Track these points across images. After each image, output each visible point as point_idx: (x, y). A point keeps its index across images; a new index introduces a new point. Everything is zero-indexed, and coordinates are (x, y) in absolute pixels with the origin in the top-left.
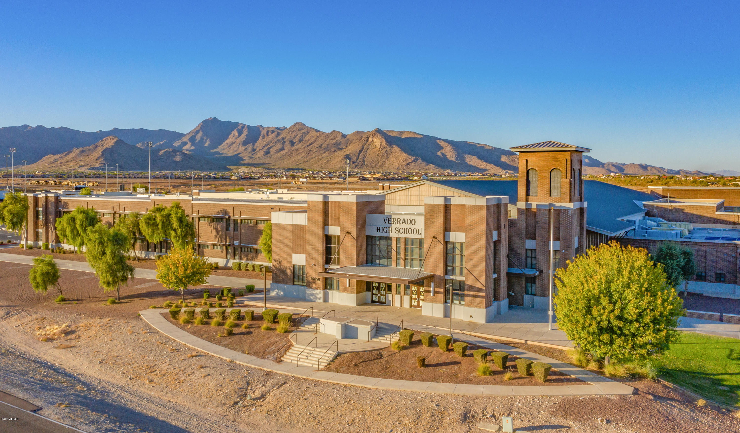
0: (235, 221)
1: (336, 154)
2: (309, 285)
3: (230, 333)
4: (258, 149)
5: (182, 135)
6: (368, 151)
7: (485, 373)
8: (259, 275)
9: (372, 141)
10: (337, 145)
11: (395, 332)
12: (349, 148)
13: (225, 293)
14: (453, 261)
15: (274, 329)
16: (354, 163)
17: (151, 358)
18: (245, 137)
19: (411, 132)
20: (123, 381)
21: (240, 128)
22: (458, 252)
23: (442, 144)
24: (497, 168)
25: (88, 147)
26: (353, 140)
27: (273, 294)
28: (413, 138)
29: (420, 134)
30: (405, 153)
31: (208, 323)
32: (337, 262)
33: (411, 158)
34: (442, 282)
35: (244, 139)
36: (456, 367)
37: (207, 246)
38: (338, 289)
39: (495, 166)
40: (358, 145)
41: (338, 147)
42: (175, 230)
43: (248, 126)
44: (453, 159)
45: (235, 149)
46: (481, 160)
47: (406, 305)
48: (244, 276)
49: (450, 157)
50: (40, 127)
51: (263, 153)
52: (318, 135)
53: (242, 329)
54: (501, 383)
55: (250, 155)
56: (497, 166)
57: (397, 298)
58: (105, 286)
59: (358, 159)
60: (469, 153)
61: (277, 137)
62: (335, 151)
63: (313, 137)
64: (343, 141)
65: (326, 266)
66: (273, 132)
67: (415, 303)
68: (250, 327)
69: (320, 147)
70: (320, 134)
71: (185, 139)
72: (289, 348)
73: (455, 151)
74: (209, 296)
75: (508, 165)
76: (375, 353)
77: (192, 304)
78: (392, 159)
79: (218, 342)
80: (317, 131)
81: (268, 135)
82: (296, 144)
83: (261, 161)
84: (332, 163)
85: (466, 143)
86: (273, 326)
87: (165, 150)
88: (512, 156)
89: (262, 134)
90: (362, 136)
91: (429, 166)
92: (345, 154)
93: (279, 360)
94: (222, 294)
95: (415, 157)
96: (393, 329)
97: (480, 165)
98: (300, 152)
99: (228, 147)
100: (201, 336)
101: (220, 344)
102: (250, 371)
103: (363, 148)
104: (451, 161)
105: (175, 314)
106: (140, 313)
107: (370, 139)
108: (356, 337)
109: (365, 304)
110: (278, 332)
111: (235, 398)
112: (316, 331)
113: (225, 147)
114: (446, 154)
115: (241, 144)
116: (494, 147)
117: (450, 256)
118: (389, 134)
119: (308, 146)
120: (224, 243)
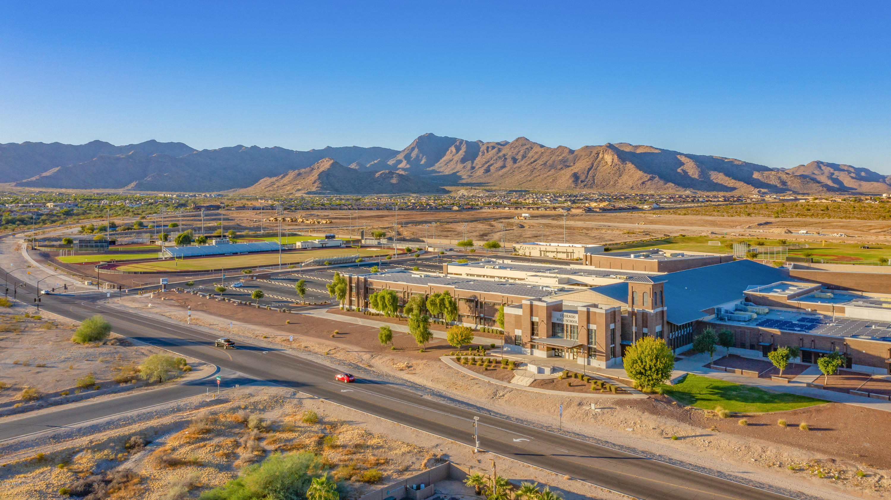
0: (481, 303)
1: (563, 172)
2: (524, 345)
3: (486, 369)
4: (477, 167)
5: (396, 153)
6: (599, 168)
7: (593, 389)
8: (496, 336)
9: (603, 158)
10: (564, 162)
11: (561, 371)
12: (577, 165)
13: (480, 348)
14: (592, 339)
15: (507, 368)
16: (582, 182)
17: (453, 379)
18: (464, 154)
19: (647, 146)
20: (444, 389)
21: (458, 144)
22: (594, 334)
23: (683, 159)
24: (749, 186)
25: (304, 170)
26: (582, 156)
27: (505, 349)
28: (649, 153)
29: (657, 149)
30: (640, 170)
31: (475, 364)
32: (537, 335)
33: (646, 176)
34: (587, 348)
35: (462, 156)
36: (583, 387)
37: (464, 316)
38: (538, 348)
39: (745, 184)
40: (588, 162)
41: (565, 164)
42: (447, 308)
43: (466, 141)
44: (696, 176)
45: (453, 167)
46: (729, 177)
47: (571, 358)
48: (488, 337)
49: (693, 174)
50: (255, 148)
51: (483, 171)
52: (543, 151)
53: (492, 368)
54: (599, 393)
55: (469, 173)
56: (748, 184)
57: (567, 354)
58: (419, 343)
59: (587, 177)
60: (715, 170)
61: (497, 153)
62: (561, 168)
63: (537, 153)
64: (571, 157)
65: (532, 337)
66: (493, 148)
67: (575, 357)
68: (495, 366)
69: (545, 164)
70: (545, 150)
71: (400, 157)
72: (514, 377)
73: (698, 167)
74: (472, 350)
75: (762, 182)
76: (551, 381)
77: (464, 354)
78: (625, 177)
79: (482, 373)
80: (542, 146)
81: (488, 152)
82: (518, 161)
83: (481, 180)
84: (557, 183)
85: (711, 158)
86: (506, 366)
87: (382, 172)
88: (766, 172)
89: (481, 150)
90: (591, 152)
91: (667, 185)
92: (573, 172)
93: (509, 382)
94: (479, 348)
95: (651, 175)
96: (561, 370)
97: (727, 182)
98: (523, 169)
99: (446, 165)
100: (473, 370)
101: (482, 374)
102: (498, 386)
103: (593, 166)
104: (693, 179)
105: (459, 360)
106: (440, 358)
107: (601, 156)
108: (544, 373)
109: (552, 357)
110: (508, 369)
111: (492, 396)
112: (526, 370)
113: (442, 165)
114: (688, 171)
115: (459, 161)
116: (745, 162)
117: (590, 336)
118: (622, 149)
119: (532, 163)
120: (474, 315)
